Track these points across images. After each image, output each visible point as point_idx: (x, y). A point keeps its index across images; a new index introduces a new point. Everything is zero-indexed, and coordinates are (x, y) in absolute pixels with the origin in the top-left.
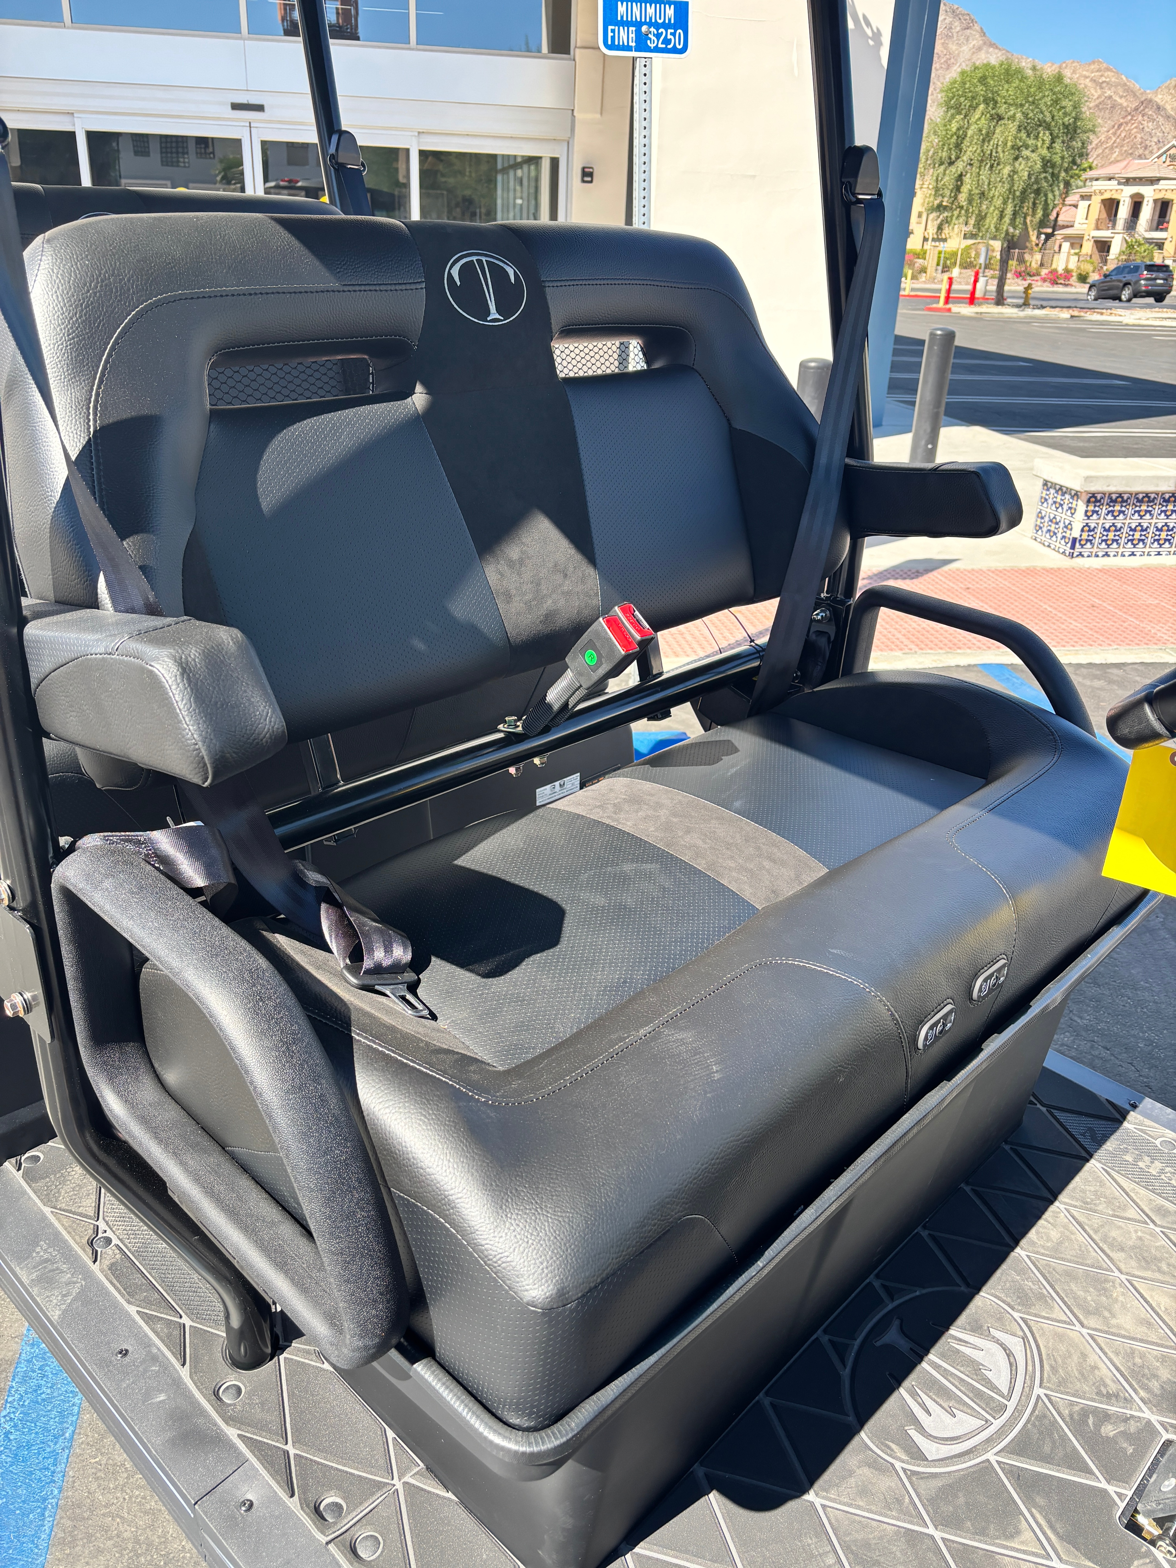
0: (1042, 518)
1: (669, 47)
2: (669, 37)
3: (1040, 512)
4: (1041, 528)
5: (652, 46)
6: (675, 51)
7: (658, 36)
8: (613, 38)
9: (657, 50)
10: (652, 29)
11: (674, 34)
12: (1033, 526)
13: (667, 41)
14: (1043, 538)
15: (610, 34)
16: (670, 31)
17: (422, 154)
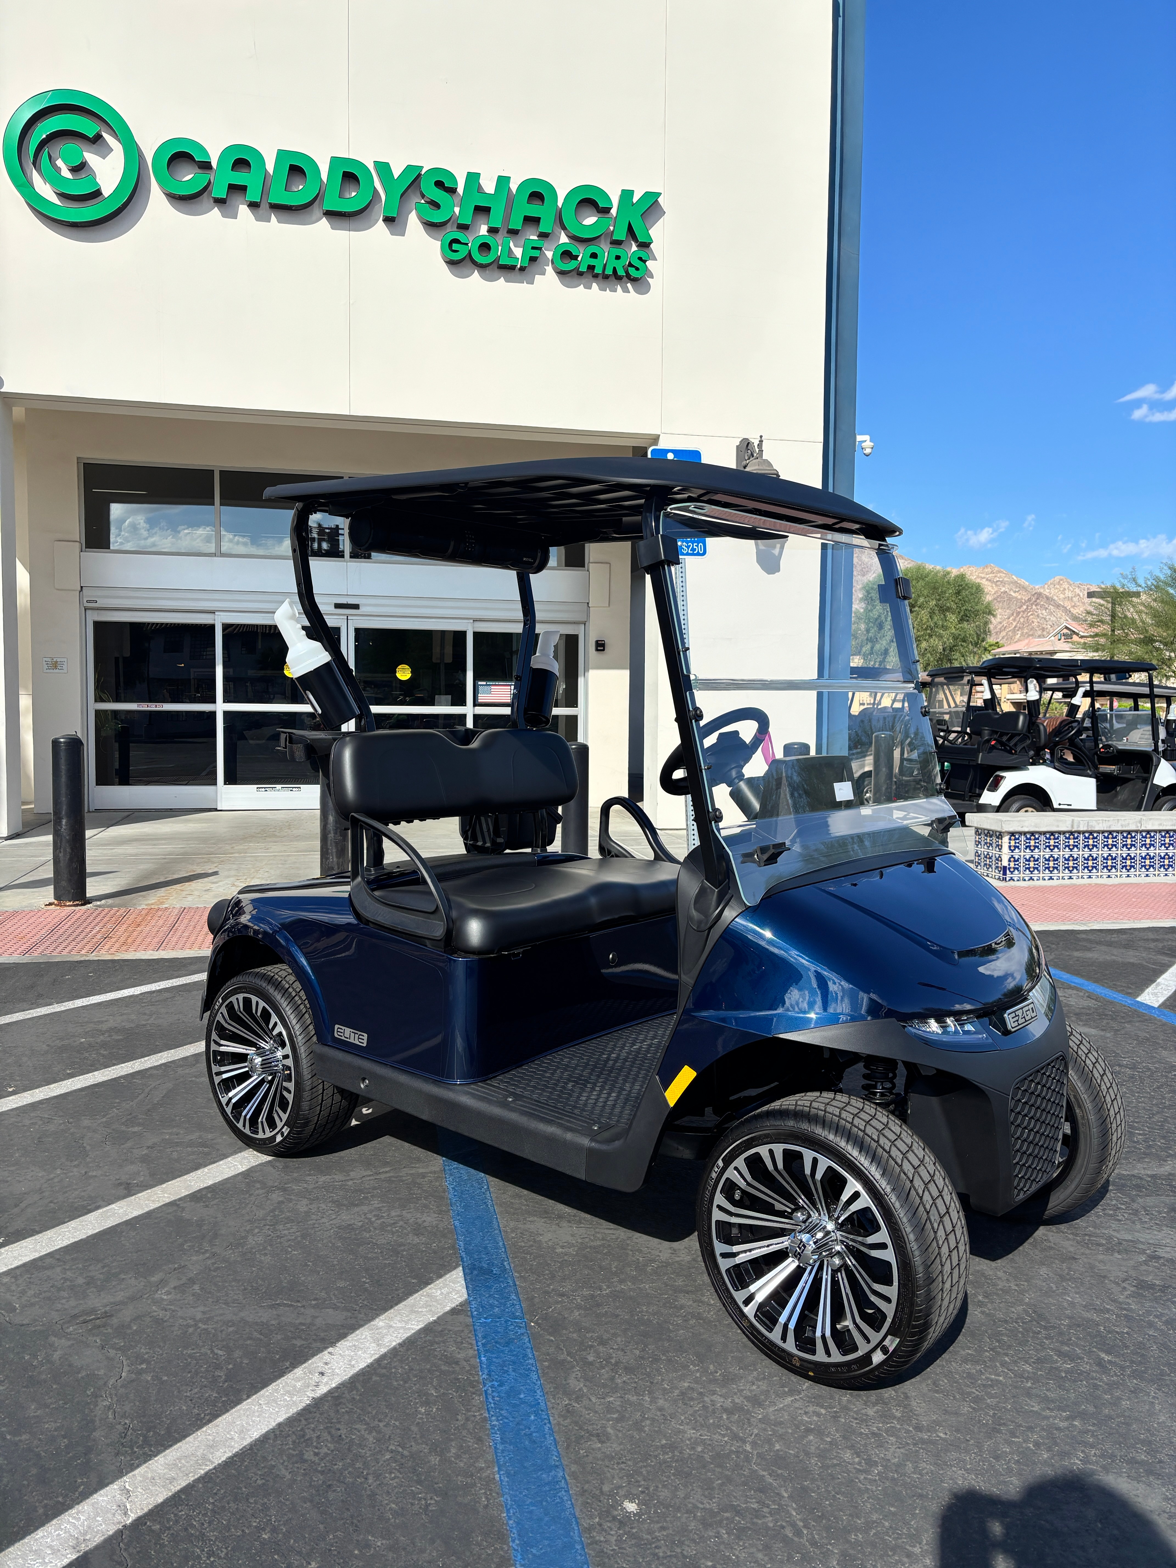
1: (695, 553)
2: (695, 547)
6: (698, 554)
7: (688, 547)
9: (688, 555)
11: (697, 545)
13: (693, 549)
16: (695, 544)
17: (476, 635)
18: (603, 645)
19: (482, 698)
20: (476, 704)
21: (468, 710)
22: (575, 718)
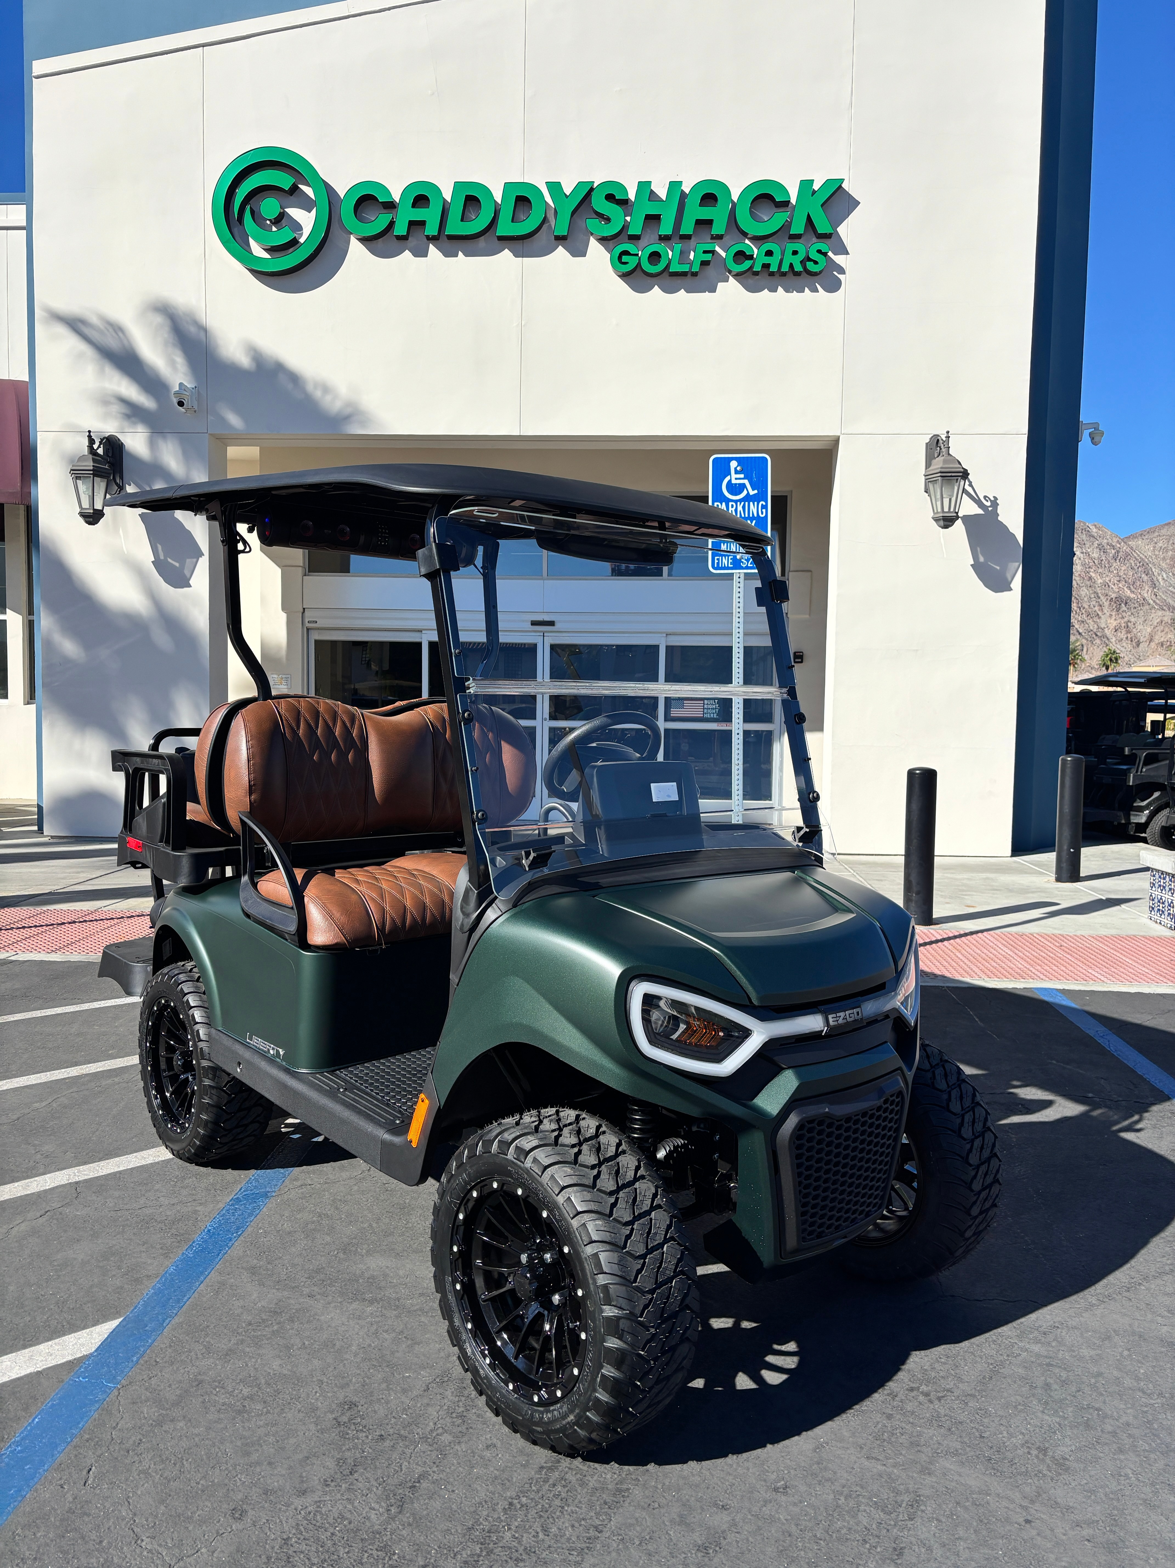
0: (1153, 900)
3: (1151, 895)
4: (1153, 908)
5: (744, 566)
8: (718, 563)
12: (1148, 908)
14: (1156, 917)
15: (716, 561)
17: (669, 648)
18: (801, 657)
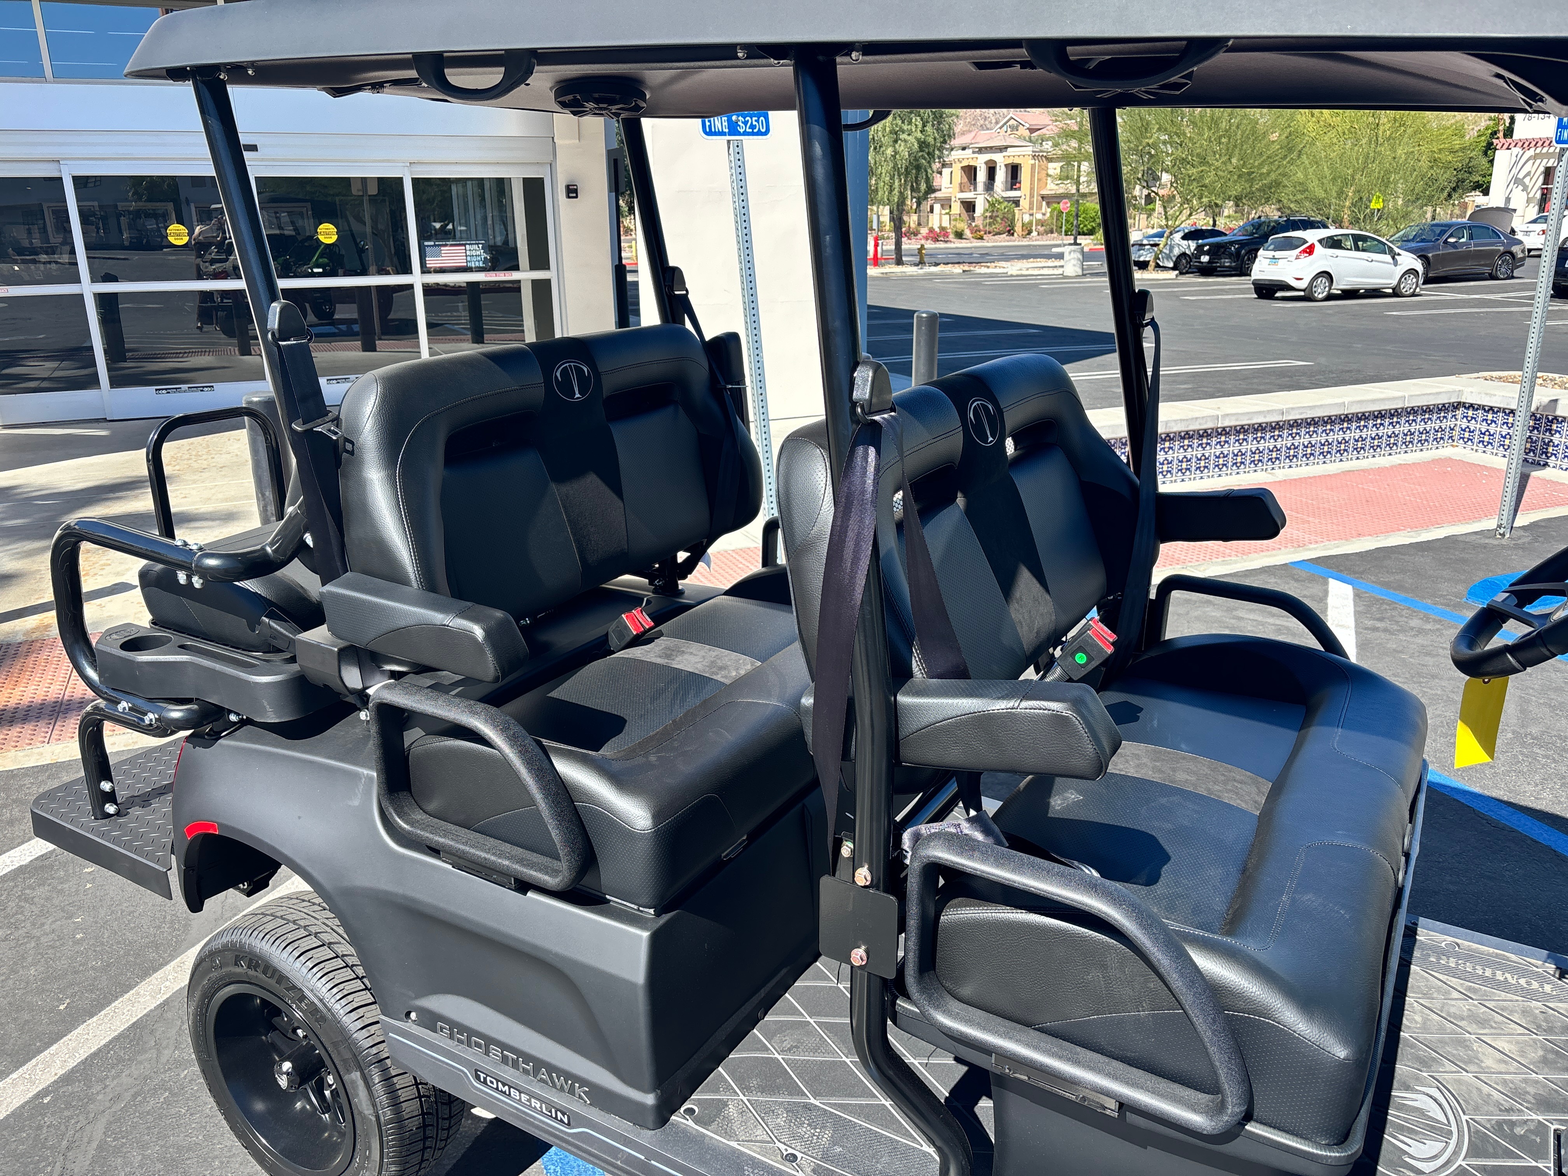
1: (755, 131)
2: (754, 123)
5: (742, 131)
6: (759, 133)
7: (746, 123)
8: (710, 126)
9: (745, 133)
10: (740, 118)
11: (757, 121)
13: (753, 127)
15: (708, 124)
16: (754, 119)
17: (416, 182)
18: (576, 191)
19: (431, 262)
20: (425, 270)
21: (417, 279)
22: (548, 282)
